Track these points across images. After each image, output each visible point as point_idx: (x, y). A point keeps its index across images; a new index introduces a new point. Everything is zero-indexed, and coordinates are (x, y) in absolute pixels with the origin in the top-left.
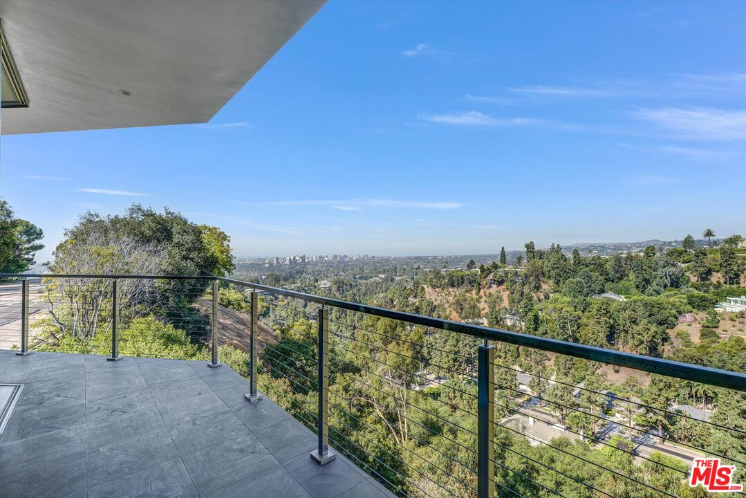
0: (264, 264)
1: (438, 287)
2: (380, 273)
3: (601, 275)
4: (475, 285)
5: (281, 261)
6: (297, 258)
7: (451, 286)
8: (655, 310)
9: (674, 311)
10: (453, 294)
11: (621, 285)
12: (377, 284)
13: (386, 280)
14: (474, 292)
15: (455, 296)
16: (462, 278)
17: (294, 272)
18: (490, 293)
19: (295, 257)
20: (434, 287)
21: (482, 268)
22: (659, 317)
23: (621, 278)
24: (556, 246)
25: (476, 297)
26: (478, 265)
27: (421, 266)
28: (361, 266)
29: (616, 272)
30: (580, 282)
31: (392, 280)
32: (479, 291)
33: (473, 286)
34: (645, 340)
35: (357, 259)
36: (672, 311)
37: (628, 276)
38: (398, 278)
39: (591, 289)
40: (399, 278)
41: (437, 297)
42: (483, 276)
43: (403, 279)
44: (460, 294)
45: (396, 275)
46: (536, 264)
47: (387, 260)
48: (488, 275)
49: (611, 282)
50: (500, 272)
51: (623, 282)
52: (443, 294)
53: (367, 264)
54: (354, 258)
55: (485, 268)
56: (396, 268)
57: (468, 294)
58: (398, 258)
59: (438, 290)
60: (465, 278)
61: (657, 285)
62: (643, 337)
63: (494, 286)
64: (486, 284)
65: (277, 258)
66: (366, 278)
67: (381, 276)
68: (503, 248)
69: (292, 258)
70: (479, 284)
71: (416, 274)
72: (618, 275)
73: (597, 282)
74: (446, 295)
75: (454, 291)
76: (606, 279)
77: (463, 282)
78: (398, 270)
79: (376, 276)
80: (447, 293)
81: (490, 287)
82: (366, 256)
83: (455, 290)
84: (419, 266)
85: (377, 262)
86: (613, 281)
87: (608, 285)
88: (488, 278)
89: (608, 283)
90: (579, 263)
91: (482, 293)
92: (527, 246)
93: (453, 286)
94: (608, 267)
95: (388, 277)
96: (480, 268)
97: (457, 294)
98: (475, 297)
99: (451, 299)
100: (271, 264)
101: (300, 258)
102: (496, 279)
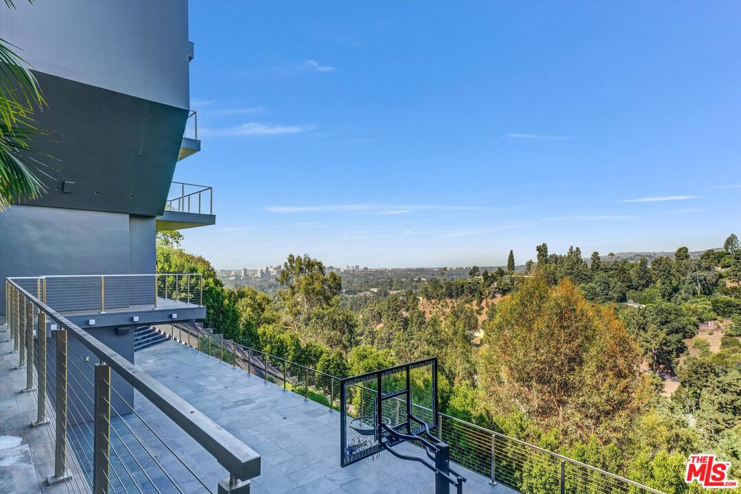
0: (229, 276)
1: (433, 298)
2: (372, 287)
3: (623, 282)
4: (476, 294)
5: (250, 274)
6: (271, 270)
7: (449, 296)
8: (673, 317)
9: (694, 319)
10: (451, 305)
11: (645, 294)
12: (366, 299)
13: (379, 294)
14: (475, 302)
15: (453, 307)
16: (462, 287)
17: (266, 286)
18: (493, 304)
19: (267, 268)
20: (429, 298)
21: (485, 275)
22: (675, 325)
23: (646, 285)
24: (574, 249)
25: (477, 308)
26: (482, 272)
27: (423, 279)
28: (350, 278)
29: (641, 278)
30: (593, 288)
31: (386, 294)
32: (481, 302)
33: (474, 296)
34: (653, 349)
35: (345, 271)
36: (692, 318)
37: (654, 283)
38: (393, 293)
39: (608, 297)
40: (395, 292)
41: (432, 310)
42: (486, 284)
43: (399, 293)
44: (458, 305)
45: (391, 289)
46: (548, 269)
47: (382, 272)
48: (492, 283)
49: (633, 290)
50: (506, 279)
51: (647, 290)
52: (439, 306)
53: (358, 276)
54: (342, 270)
55: (490, 275)
56: (392, 281)
57: (467, 305)
58: (397, 269)
59: (433, 301)
60: (465, 286)
61: (686, 292)
62: (651, 344)
63: (498, 296)
64: (489, 293)
65: (245, 270)
66: (354, 293)
67: (372, 289)
68: (512, 252)
69: (264, 269)
70: (481, 294)
71: (416, 288)
72: (643, 282)
73: (616, 289)
74: (443, 306)
75: (452, 302)
76: (629, 287)
77: (462, 292)
78: (394, 284)
79: (367, 290)
80: (444, 304)
81: (494, 297)
82: (357, 267)
83: (454, 300)
84: (420, 278)
85: (370, 274)
86: (636, 289)
87: (631, 293)
88: (492, 286)
89: (631, 291)
90: (597, 268)
91: (484, 304)
92: (539, 249)
93: (451, 296)
94: (632, 273)
95: (380, 291)
96: (483, 276)
97: (455, 305)
98: (475, 308)
99: (448, 310)
100: (238, 277)
101: (275, 269)
102: (500, 287)
